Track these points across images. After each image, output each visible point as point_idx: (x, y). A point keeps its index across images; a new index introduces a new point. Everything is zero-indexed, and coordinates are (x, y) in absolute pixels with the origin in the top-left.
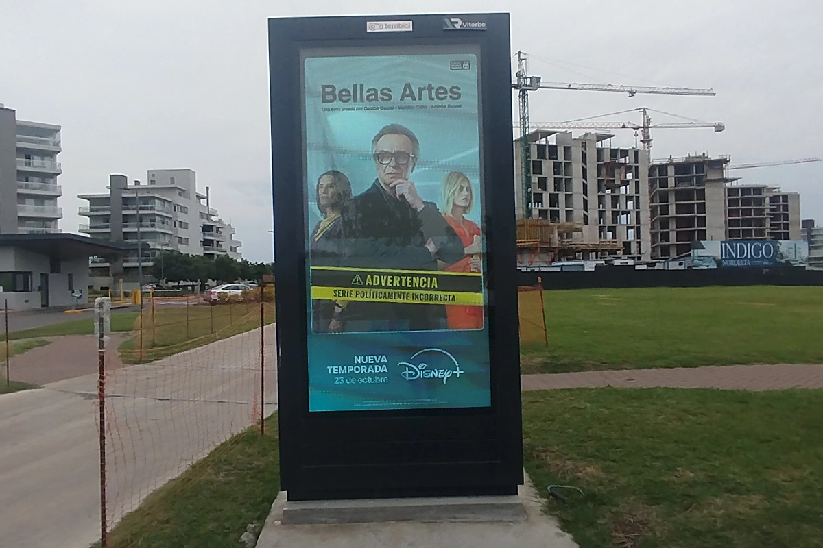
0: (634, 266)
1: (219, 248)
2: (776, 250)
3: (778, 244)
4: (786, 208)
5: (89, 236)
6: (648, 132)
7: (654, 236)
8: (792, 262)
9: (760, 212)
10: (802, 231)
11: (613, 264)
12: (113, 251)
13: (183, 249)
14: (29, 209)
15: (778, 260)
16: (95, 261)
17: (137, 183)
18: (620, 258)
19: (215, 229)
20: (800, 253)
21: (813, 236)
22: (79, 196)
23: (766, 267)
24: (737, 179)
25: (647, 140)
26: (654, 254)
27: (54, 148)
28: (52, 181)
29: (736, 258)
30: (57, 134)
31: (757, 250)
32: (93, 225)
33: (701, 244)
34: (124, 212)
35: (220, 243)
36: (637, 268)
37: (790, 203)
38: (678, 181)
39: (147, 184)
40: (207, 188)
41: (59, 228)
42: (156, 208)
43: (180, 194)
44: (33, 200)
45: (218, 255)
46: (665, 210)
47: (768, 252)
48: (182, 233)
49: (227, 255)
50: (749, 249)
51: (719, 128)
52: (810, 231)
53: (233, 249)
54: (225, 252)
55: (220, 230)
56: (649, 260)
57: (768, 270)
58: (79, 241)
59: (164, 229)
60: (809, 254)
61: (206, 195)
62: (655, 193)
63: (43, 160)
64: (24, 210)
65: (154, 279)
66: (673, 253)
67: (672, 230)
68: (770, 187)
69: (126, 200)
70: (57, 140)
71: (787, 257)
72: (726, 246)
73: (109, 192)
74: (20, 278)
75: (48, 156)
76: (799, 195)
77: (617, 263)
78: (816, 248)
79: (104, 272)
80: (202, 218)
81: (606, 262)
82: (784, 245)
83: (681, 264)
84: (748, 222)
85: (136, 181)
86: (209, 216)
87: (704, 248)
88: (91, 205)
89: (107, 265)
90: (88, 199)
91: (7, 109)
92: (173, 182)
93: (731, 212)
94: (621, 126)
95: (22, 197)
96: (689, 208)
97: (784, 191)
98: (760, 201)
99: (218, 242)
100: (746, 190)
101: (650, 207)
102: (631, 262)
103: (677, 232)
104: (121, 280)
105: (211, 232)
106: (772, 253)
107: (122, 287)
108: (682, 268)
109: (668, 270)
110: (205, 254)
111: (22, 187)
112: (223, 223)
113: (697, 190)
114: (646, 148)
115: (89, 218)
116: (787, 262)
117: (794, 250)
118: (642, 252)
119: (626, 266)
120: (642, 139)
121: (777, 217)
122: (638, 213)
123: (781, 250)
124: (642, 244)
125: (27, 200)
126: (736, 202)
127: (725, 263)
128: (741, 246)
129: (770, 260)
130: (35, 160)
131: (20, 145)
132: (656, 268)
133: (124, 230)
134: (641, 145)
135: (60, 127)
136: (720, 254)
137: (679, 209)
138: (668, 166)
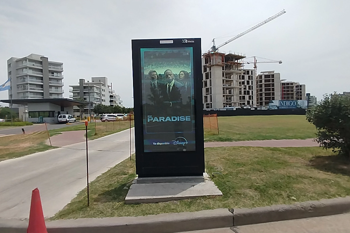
0: (250, 109)
1: (115, 103)
2: (297, 103)
4: (301, 89)
5: (72, 99)
6: (256, 64)
7: (257, 99)
9: (292, 91)
10: (306, 97)
11: (243, 108)
12: (81, 104)
13: (103, 103)
14: (53, 90)
15: (297, 106)
16: (76, 107)
17: (88, 81)
18: (246, 106)
19: (114, 97)
20: (305, 104)
21: (310, 99)
22: (69, 86)
24: (285, 80)
25: (255, 67)
26: (257, 105)
27: (61, 70)
28: (60, 81)
29: (284, 106)
30: (62, 66)
31: (290, 103)
32: (74, 95)
34: (84, 91)
36: (251, 109)
37: (302, 88)
38: (265, 81)
39: (91, 82)
40: (111, 83)
41: (63, 96)
42: (95, 89)
43: (102, 85)
44: (54, 87)
45: (115, 105)
46: (261, 90)
48: (103, 98)
49: (118, 105)
50: (288, 103)
51: (280, 62)
52: (309, 97)
53: (120, 103)
56: (256, 107)
57: (294, 110)
58: (69, 101)
59: (97, 97)
60: (308, 104)
61: (111, 85)
62: (258, 85)
63: (57, 74)
64: (51, 90)
65: (95, 113)
68: (296, 82)
69: (85, 87)
70: (62, 68)
71: (300, 105)
72: (280, 102)
73: (79, 85)
74: (51, 113)
75: (59, 73)
76: (305, 85)
77: (245, 107)
78: (311, 102)
79: (78, 111)
80: (110, 93)
81: (241, 107)
82: (299, 102)
83: (266, 108)
84: (288, 94)
86: (112, 92)
87: (273, 103)
88: (73, 89)
89: (79, 108)
90: (72, 87)
91: (45, 58)
92: (100, 82)
93: (283, 91)
94: (247, 62)
95: (51, 86)
96: (269, 90)
97: (300, 84)
98: (292, 87)
99: (115, 101)
100: (288, 84)
101: (256, 89)
102: (249, 107)
103: (265, 97)
104: (84, 113)
105: (112, 98)
106: (295, 104)
107: (84, 115)
108: (266, 109)
109: (261, 110)
110: (111, 105)
111: (51, 83)
112: (116, 95)
113: (272, 84)
114: (255, 70)
115: (72, 93)
116: (300, 107)
117: (303, 103)
118: (254, 104)
119: (248, 109)
120: (254, 67)
121: (298, 92)
122: (252, 91)
123: (298, 103)
124: (253, 101)
125: (52, 87)
126: (284, 88)
127: (280, 108)
128: (286, 102)
129: (295, 107)
130: (55, 74)
131: (50, 69)
132: (258, 109)
133: (84, 97)
134: (254, 69)
135: (63, 64)
136: (278, 105)
137: (266, 90)
138: (262, 76)
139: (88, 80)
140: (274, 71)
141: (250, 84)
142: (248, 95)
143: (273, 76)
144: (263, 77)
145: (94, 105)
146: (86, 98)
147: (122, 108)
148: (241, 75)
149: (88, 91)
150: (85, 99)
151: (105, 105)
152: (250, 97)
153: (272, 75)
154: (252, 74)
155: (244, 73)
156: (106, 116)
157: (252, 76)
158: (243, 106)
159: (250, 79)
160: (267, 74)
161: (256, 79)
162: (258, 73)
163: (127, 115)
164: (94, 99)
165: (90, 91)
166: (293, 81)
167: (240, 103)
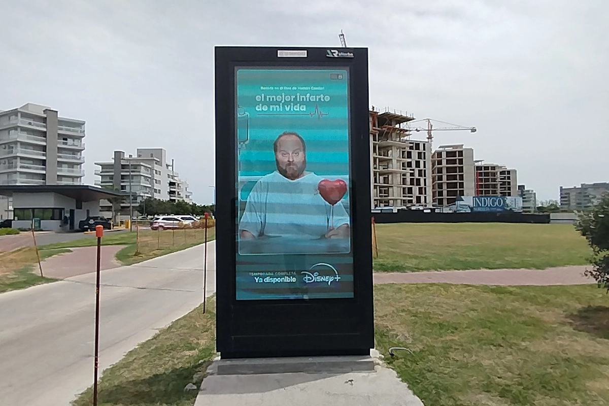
0: (423, 210)
1: (179, 196)
2: (504, 201)
3: (505, 199)
4: (509, 178)
5: (100, 187)
6: (430, 133)
7: (434, 193)
8: (514, 210)
9: (494, 180)
10: (518, 191)
11: (411, 209)
12: (115, 197)
13: (157, 196)
14: (65, 171)
15: (505, 208)
16: (104, 203)
17: (130, 156)
18: (415, 205)
19: (176, 184)
20: (518, 204)
22: (95, 164)
23: (499, 212)
24: (481, 161)
25: (430, 137)
26: (434, 203)
27: (81, 135)
28: (79, 153)
29: (482, 206)
30: (83, 126)
31: (493, 202)
32: (103, 181)
33: (462, 198)
34: (122, 174)
35: (180, 193)
36: (425, 211)
37: (511, 176)
38: (448, 162)
39: (136, 157)
40: (173, 160)
41: (82, 182)
42: (141, 171)
43: (156, 164)
44: (66, 165)
45: (178, 200)
46: (440, 178)
47: (500, 203)
48: (156, 187)
49: (183, 200)
50: (489, 202)
51: (474, 130)
52: (522, 192)
53: (187, 197)
54: (182, 198)
55: (180, 185)
56: (432, 207)
57: (500, 214)
58: (94, 190)
59: (146, 184)
60: (523, 205)
61: (171, 164)
62: (435, 168)
63: (74, 141)
64: (61, 171)
65: (141, 214)
66: (445, 202)
67: (445, 190)
68: (500, 166)
69: (123, 166)
70: (82, 130)
71: (510, 206)
72: (476, 200)
73: (113, 161)
74: (57, 212)
75: (76, 139)
76: (516, 171)
77: (413, 208)
78: (526, 201)
79: (109, 209)
80: (169, 177)
81: (407, 207)
82: (508, 200)
83: (450, 210)
84: (487, 186)
86: (173, 177)
87: (463, 200)
88: (102, 169)
89: (111, 205)
90: (101, 165)
91: (52, 111)
92: (152, 156)
93: (478, 180)
94: (415, 129)
95: (60, 164)
96: (454, 178)
97: (508, 169)
98: (494, 174)
99: (178, 192)
100: (486, 168)
101: (432, 176)
102: (421, 208)
103: (447, 191)
104: (119, 214)
105: (174, 187)
106: (502, 204)
107: (119, 218)
108: (451, 212)
109: (443, 213)
110: (170, 199)
111: (60, 157)
112: (182, 181)
113: (459, 167)
114: (430, 142)
115: (101, 177)
116: (511, 209)
117: (515, 203)
118: (427, 202)
119: (419, 210)
120: (428, 136)
121: (504, 183)
122: (425, 180)
123: (507, 202)
124: (427, 198)
125: (63, 165)
126: (481, 174)
127: (475, 209)
128: (484, 199)
129: (501, 208)
130: (70, 141)
131: (60, 132)
132: (436, 212)
133: (122, 184)
134: (427, 140)
135: (85, 122)
136: (472, 204)
137: (448, 178)
138: (443, 153)
139: (130, 153)
140: (463, 145)
141: (422, 167)
142: (418, 187)
143: (461, 153)
144: (444, 155)
145: (139, 199)
146: (125, 186)
147: (190, 205)
148: (405, 151)
149: (128, 174)
150: (123, 187)
151: (160, 200)
152: (420, 189)
153: (459, 151)
154: (424, 149)
155: (411, 148)
156: (161, 220)
157: (424, 153)
158: (409, 205)
159: (421, 159)
160: (450, 149)
161: (431, 159)
162: (435, 148)
163: (199, 218)
164: (140, 189)
165: (132, 173)
166: (495, 164)
167: (404, 200)
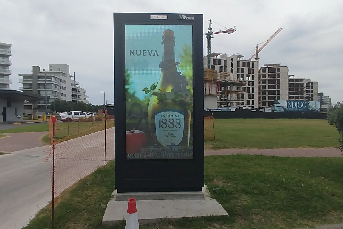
0: (251, 110)
1: (79, 98)
2: (308, 104)
3: (309, 102)
4: (312, 88)
5: (23, 92)
6: (258, 55)
7: (259, 98)
8: (314, 110)
9: (302, 89)
10: (318, 97)
11: (242, 109)
12: (34, 99)
15: (308, 109)
16: (26, 103)
18: (245, 106)
20: (317, 106)
21: (323, 100)
22: (19, 75)
23: (304, 111)
24: (293, 75)
26: (259, 105)
27: (9, 54)
28: (7, 68)
29: (292, 108)
31: (300, 104)
32: (25, 87)
33: (278, 102)
34: (38, 82)
35: (79, 96)
38: (270, 76)
39: (48, 70)
40: (74, 73)
41: (10, 88)
42: (52, 81)
43: (63, 75)
46: (264, 87)
47: (304, 105)
49: (82, 102)
50: (297, 104)
52: (321, 97)
53: (85, 99)
54: (82, 100)
55: (79, 90)
56: (257, 108)
57: (304, 113)
59: (56, 90)
60: (321, 106)
61: (74, 76)
62: (260, 81)
63: (3, 59)
66: (267, 105)
67: (267, 96)
68: (306, 79)
69: (39, 77)
70: (10, 50)
71: (312, 108)
72: (288, 103)
73: (32, 73)
75: (5, 57)
76: (317, 83)
78: (324, 104)
80: (72, 85)
82: (311, 103)
83: (270, 110)
84: (296, 93)
85: (44, 69)
86: (75, 85)
88: (24, 79)
90: (23, 76)
92: (59, 70)
93: (290, 89)
96: (274, 87)
97: (312, 81)
100: (297, 80)
101: (258, 86)
103: (269, 96)
104: (38, 111)
105: (75, 92)
106: (306, 106)
107: (38, 114)
109: (265, 112)
110: (73, 101)
112: (81, 88)
113: (277, 80)
114: (257, 61)
115: (23, 84)
117: (315, 105)
118: (254, 104)
119: (248, 110)
120: (256, 58)
121: (308, 92)
122: (253, 88)
124: (254, 101)
126: (292, 85)
127: (287, 109)
128: (294, 103)
129: (305, 109)
132: (260, 111)
133: (38, 90)
135: (11, 45)
136: (285, 106)
137: (270, 87)
138: (266, 69)
140: (280, 64)
141: (251, 79)
142: (248, 94)
143: (279, 70)
145: (51, 101)
146: (41, 91)
147: (87, 105)
148: (240, 68)
149: (44, 82)
151: (65, 101)
153: (277, 68)
154: (253, 67)
155: (244, 66)
158: (242, 106)
159: (251, 73)
160: (271, 67)
161: (258, 73)
163: (94, 114)
165: (47, 82)
166: (302, 77)
167: (238, 103)
